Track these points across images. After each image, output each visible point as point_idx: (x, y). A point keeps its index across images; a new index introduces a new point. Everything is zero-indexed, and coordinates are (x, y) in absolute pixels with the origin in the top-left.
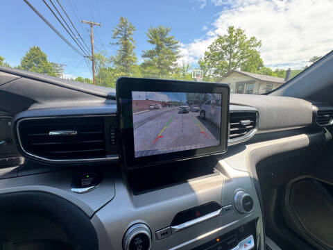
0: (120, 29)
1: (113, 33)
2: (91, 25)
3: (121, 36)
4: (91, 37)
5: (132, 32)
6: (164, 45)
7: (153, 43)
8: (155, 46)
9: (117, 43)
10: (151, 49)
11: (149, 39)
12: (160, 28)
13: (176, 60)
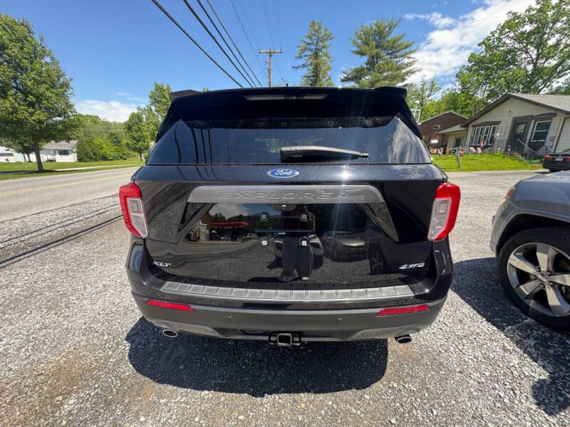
0: (309, 41)
1: (298, 51)
2: (270, 54)
3: (309, 53)
4: (269, 70)
5: (327, 43)
6: (383, 53)
7: (362, 53)
8: (365, 59)
9: (304, 65)
10: (358, 66)
11: (356, 49)
12: (376, 25)
13: (404, 80)
